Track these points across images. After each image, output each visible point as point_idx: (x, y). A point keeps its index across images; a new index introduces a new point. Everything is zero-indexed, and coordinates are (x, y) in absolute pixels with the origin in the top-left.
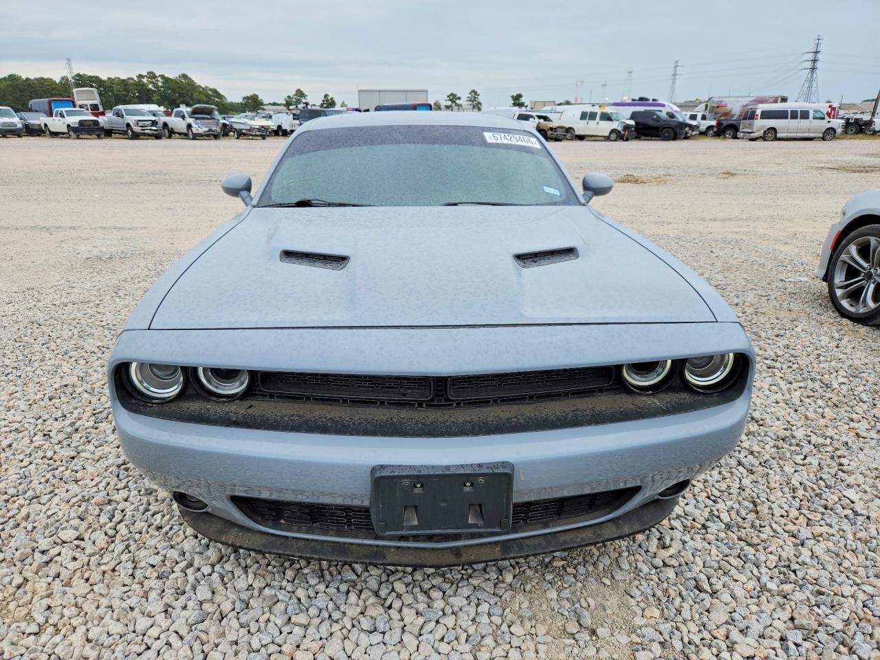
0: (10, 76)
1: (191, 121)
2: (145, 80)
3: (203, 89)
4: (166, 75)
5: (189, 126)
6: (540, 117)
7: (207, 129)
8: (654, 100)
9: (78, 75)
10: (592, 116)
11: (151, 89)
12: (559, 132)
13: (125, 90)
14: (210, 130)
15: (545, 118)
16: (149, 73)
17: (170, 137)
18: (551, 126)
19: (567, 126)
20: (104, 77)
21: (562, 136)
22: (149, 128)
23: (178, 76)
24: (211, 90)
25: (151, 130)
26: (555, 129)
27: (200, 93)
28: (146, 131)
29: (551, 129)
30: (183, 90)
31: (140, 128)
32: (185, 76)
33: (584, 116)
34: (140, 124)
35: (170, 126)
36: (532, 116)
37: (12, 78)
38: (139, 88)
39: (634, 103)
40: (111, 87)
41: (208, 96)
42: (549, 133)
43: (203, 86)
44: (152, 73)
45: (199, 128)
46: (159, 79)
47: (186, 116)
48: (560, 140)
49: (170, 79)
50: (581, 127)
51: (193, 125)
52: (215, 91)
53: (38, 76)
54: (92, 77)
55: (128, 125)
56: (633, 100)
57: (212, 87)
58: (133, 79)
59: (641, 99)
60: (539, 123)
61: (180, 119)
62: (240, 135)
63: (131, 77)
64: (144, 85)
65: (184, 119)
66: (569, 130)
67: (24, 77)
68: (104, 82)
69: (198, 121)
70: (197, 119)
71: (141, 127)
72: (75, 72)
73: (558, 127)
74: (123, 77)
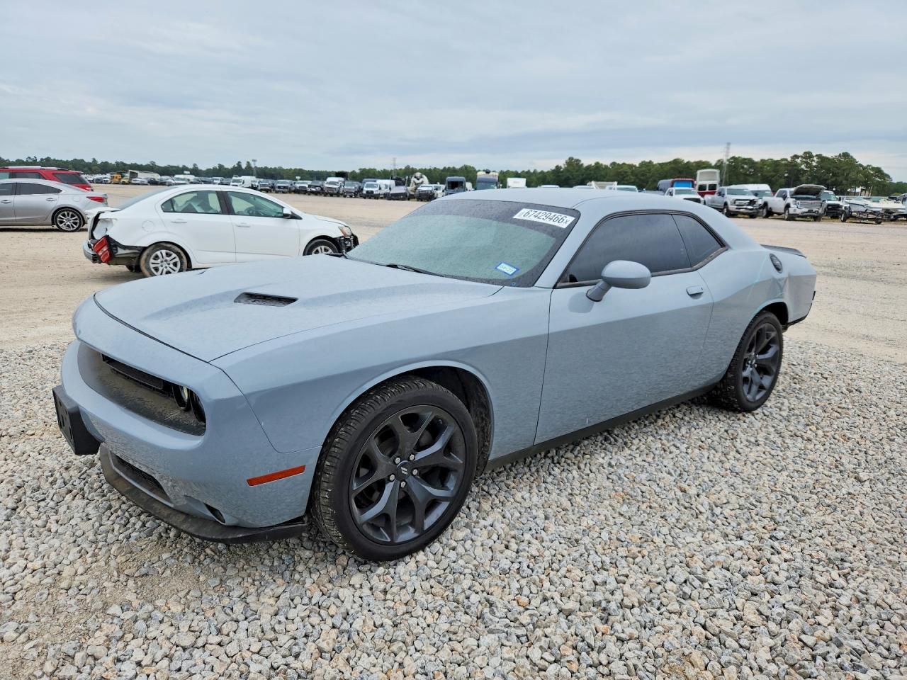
0: (675, 160)
1: (790, 200)
2: (799, 161)
3: (864, 168)
4: (824, 155)
5: (788, 206)
7: (806, 210)
9: (733, 158)
11: (802, 169)
13: (774, 171)
14: (810, 211)
16: (805, 153)
17: (766, 217)
20: (757, 159)
22: (745, 207)
23: (838, 154)
24: (873, 169)
25: (746, 209)
27: (859, 172)
28: (741, 210)
30: (839, 169)
31: (736, 207)
32: (846, 155)
34: (737, 203)
35: (770, 206)
37: (676, 162)
38: (789, 168)
40: (761, 168)
41: (867, 176)
43: (865, 165)
44: (809, 153)
45: (797, 208)
46: (815, 159)
47: (788, 196)
49: (827, 158)
51: (792, 205)
52: (878, 170)
53: (697, 160)
54: (745, 159)
55: (726, 204)
57: (875, 165)
58: (786, 160)
61: (781, 199)
62: (848, 218)
63: (785, 157)
64: (796, 165)
65: (784, 200)
67: (686, 161)
68: (757, 163)
69: (799, 201)
70: (797, 199)
71: (737, 205)
72: (731, 155)
74: (777, 158)
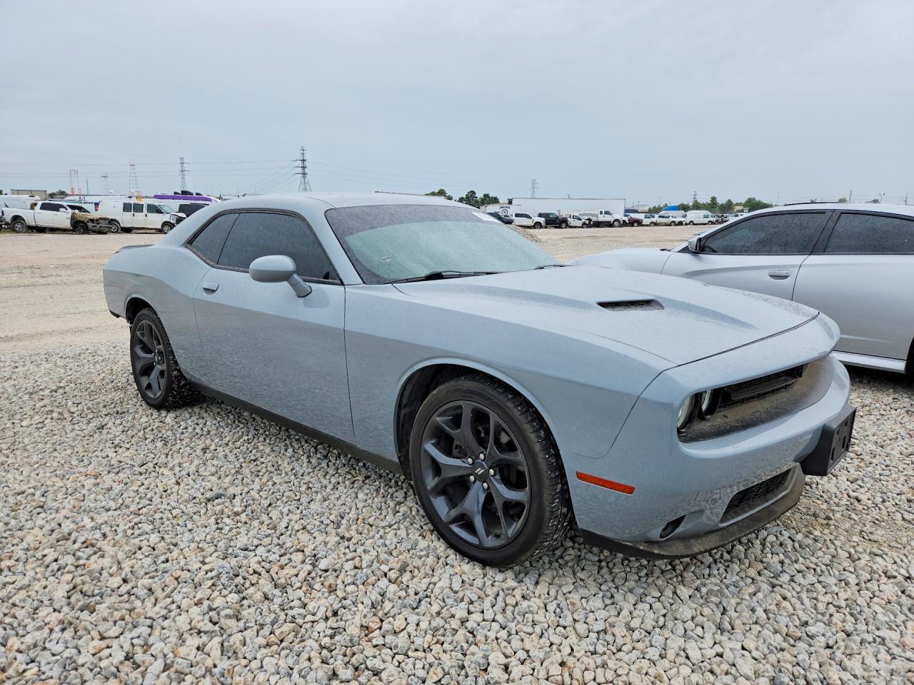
6: (73, 207)
8: (197, 194)
10: (138, 208)
12: (104, 224)
15: (80, 209)
18: (91, 217)
19: (110, 217)
21: (107, 229)
26: (97, 220)
29: (92, 221)
33: (127, 208)
36: (63, 207)
39: (176, 196)
42: (90, 225)
48: (105, 233)
50: (127, 219)
56: (175, 193)
59: (184, 192)
60: (73, 213)
66: (112, 221)
73: (101, 219)
